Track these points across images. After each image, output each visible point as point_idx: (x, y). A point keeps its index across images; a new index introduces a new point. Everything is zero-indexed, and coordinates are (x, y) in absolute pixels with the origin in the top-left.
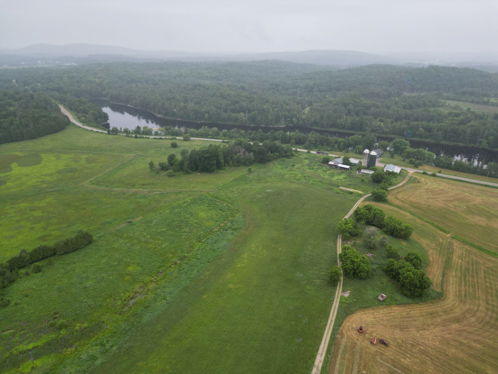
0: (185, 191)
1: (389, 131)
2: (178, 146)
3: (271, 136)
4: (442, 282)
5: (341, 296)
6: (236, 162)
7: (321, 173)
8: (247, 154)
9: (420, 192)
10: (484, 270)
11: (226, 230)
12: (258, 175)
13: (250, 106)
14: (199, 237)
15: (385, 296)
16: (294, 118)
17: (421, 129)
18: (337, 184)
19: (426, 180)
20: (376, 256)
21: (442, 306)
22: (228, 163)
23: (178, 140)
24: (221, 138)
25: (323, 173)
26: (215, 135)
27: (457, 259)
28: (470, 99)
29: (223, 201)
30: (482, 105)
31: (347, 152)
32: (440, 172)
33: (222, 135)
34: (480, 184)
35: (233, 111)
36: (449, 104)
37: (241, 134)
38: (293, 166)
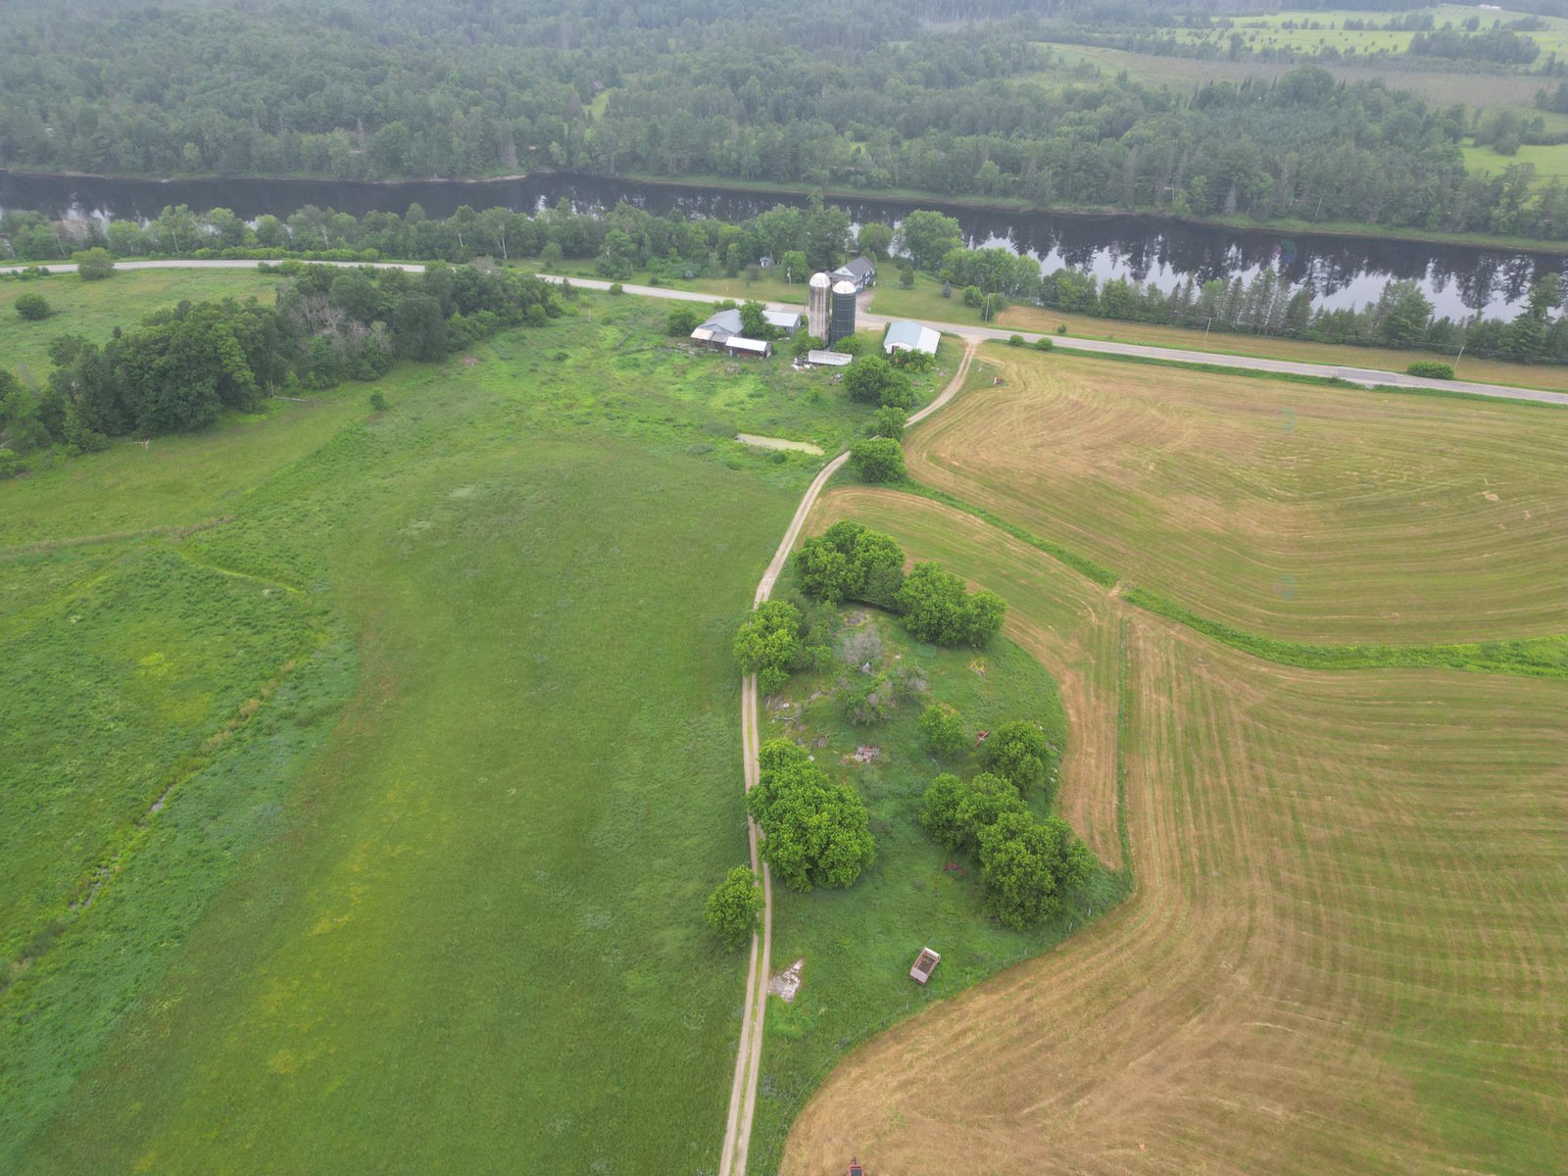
0: (78, 545)
1: (889, 176)
2: (53, 308)
3: (462, 232)
4: (1121, 820)
5: (771, 999)
6: (316, 369)
7: (668, 382)
8: (358, 329)
9: (1008, 425)
10: (1245, 728)
11: (271, 731)
12: (415, 419)
13: (369, 97)
14: (134, 799)
15: (937, 955)
16: (554, 143)
17: (988, 163)
18: (727, 423)
19: (1023, 369)
20: (886, 758)
21: (1133, 941)
22: (279, 379)
23: (60, 276)
24: (255, 252)
25: (674, 379)
26: (227, 244)
27: (1154, 696)
28: (1118, 36)
29: (260, 573)
30: (1157, 54)
31: (755, 278)
32: (1062, 332)
33: (256, 240)
34: (1186, 364)
35: (303, 124)
36: (1061, 60)
37: (340, 230)
38: (561, 358)
